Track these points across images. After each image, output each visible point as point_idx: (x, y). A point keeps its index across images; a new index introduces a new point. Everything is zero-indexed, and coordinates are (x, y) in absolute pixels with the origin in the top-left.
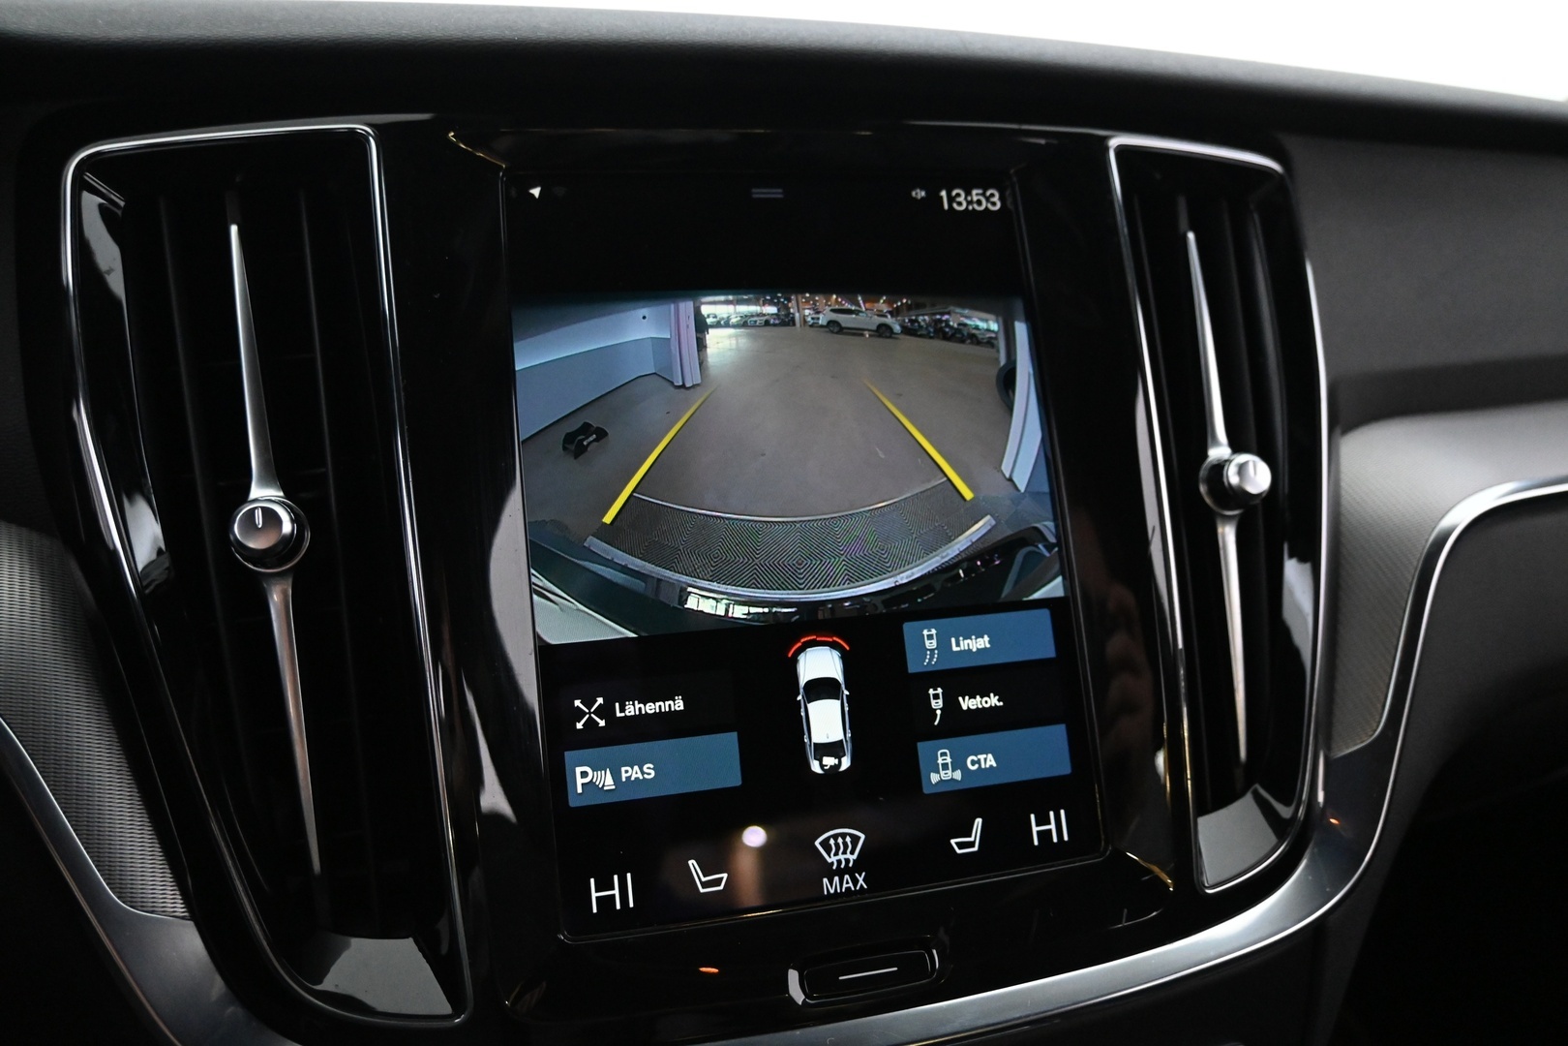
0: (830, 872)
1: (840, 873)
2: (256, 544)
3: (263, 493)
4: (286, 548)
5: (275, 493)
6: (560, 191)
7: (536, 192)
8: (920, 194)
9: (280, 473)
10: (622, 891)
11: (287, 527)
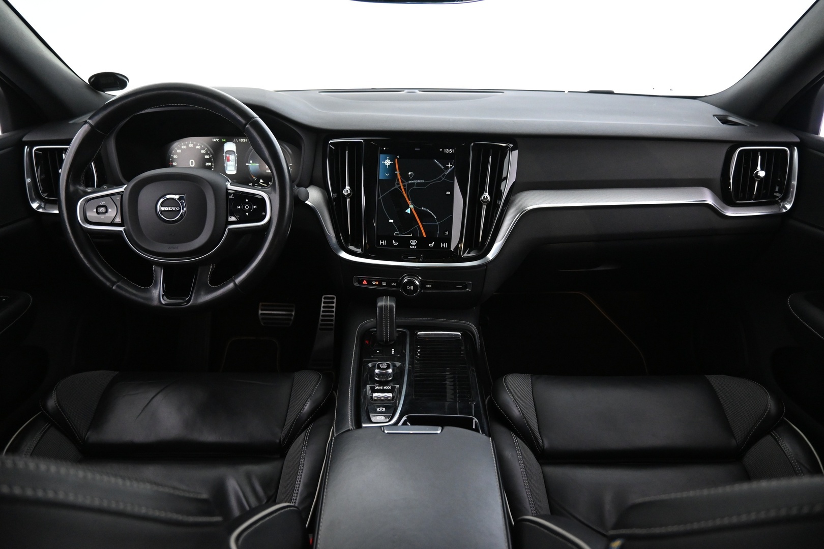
0: (411, 245)
1: (413, 246)
2: (346, 194)
3: (347, 188)
4: (349, 195)
5: (349, 188)
6: (388, 148)
7: (385, 149)
8: (441, 150)
9: (349, 185)
10: (384, 243)
11: (349, 192)
